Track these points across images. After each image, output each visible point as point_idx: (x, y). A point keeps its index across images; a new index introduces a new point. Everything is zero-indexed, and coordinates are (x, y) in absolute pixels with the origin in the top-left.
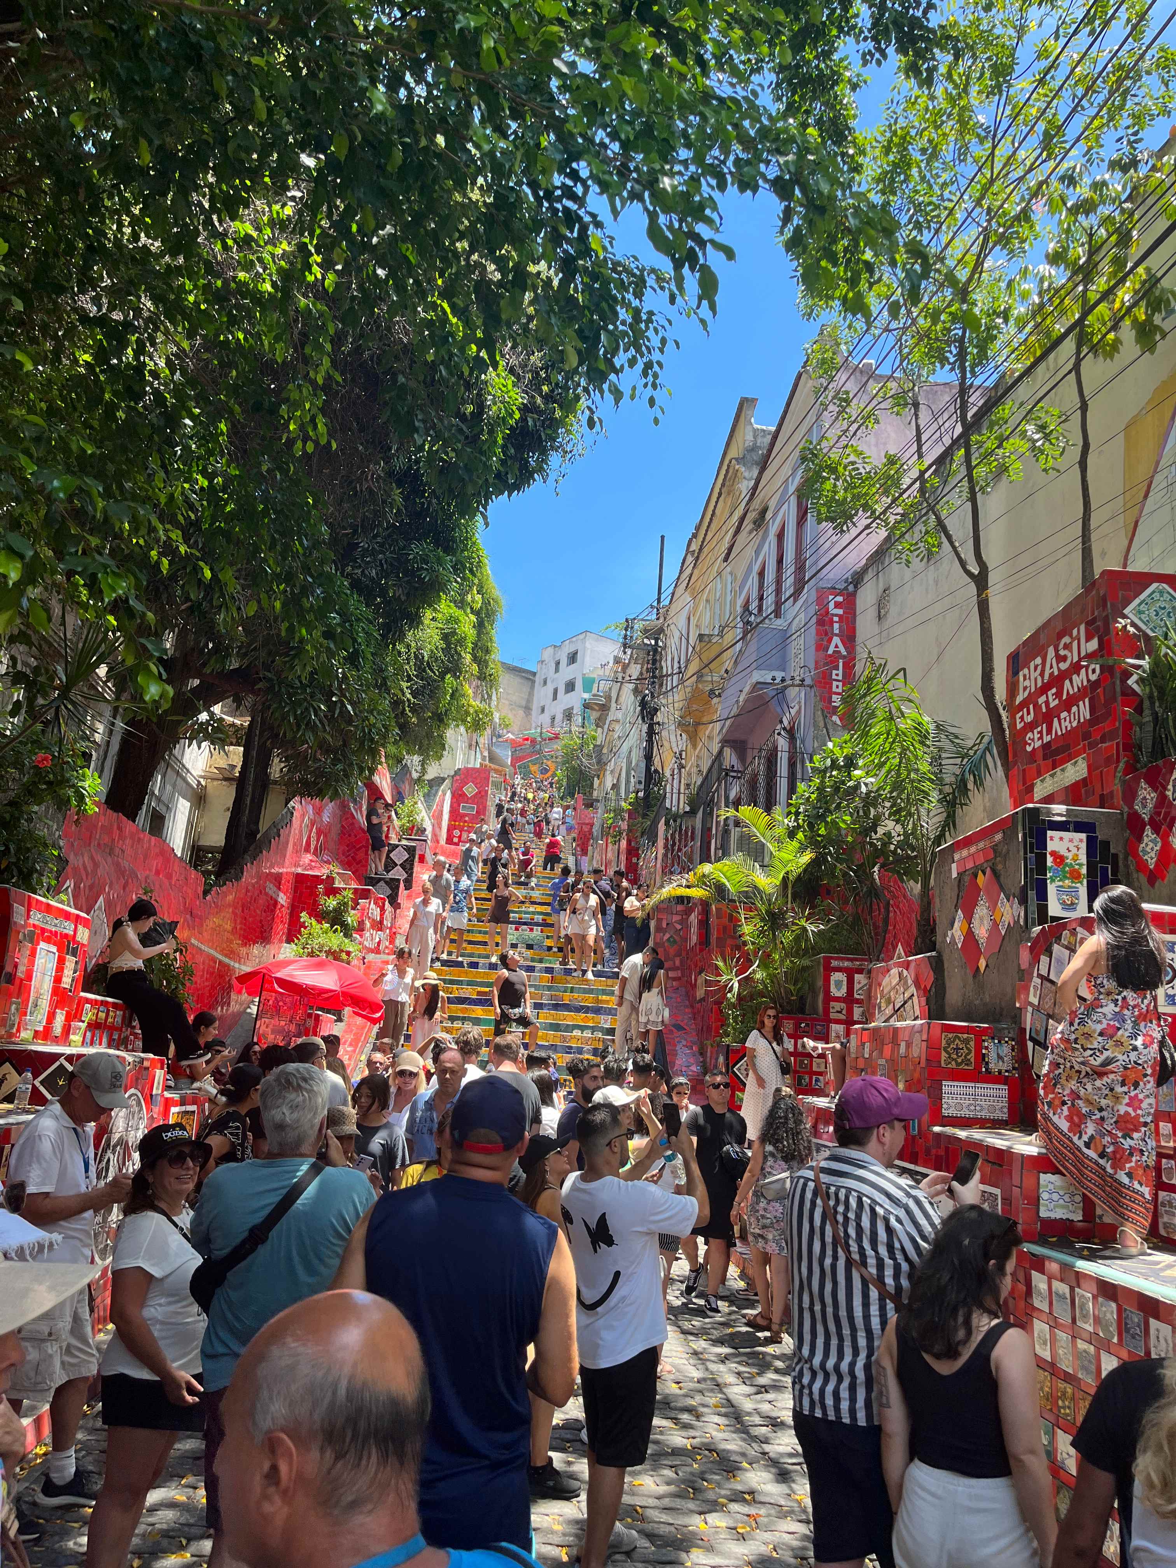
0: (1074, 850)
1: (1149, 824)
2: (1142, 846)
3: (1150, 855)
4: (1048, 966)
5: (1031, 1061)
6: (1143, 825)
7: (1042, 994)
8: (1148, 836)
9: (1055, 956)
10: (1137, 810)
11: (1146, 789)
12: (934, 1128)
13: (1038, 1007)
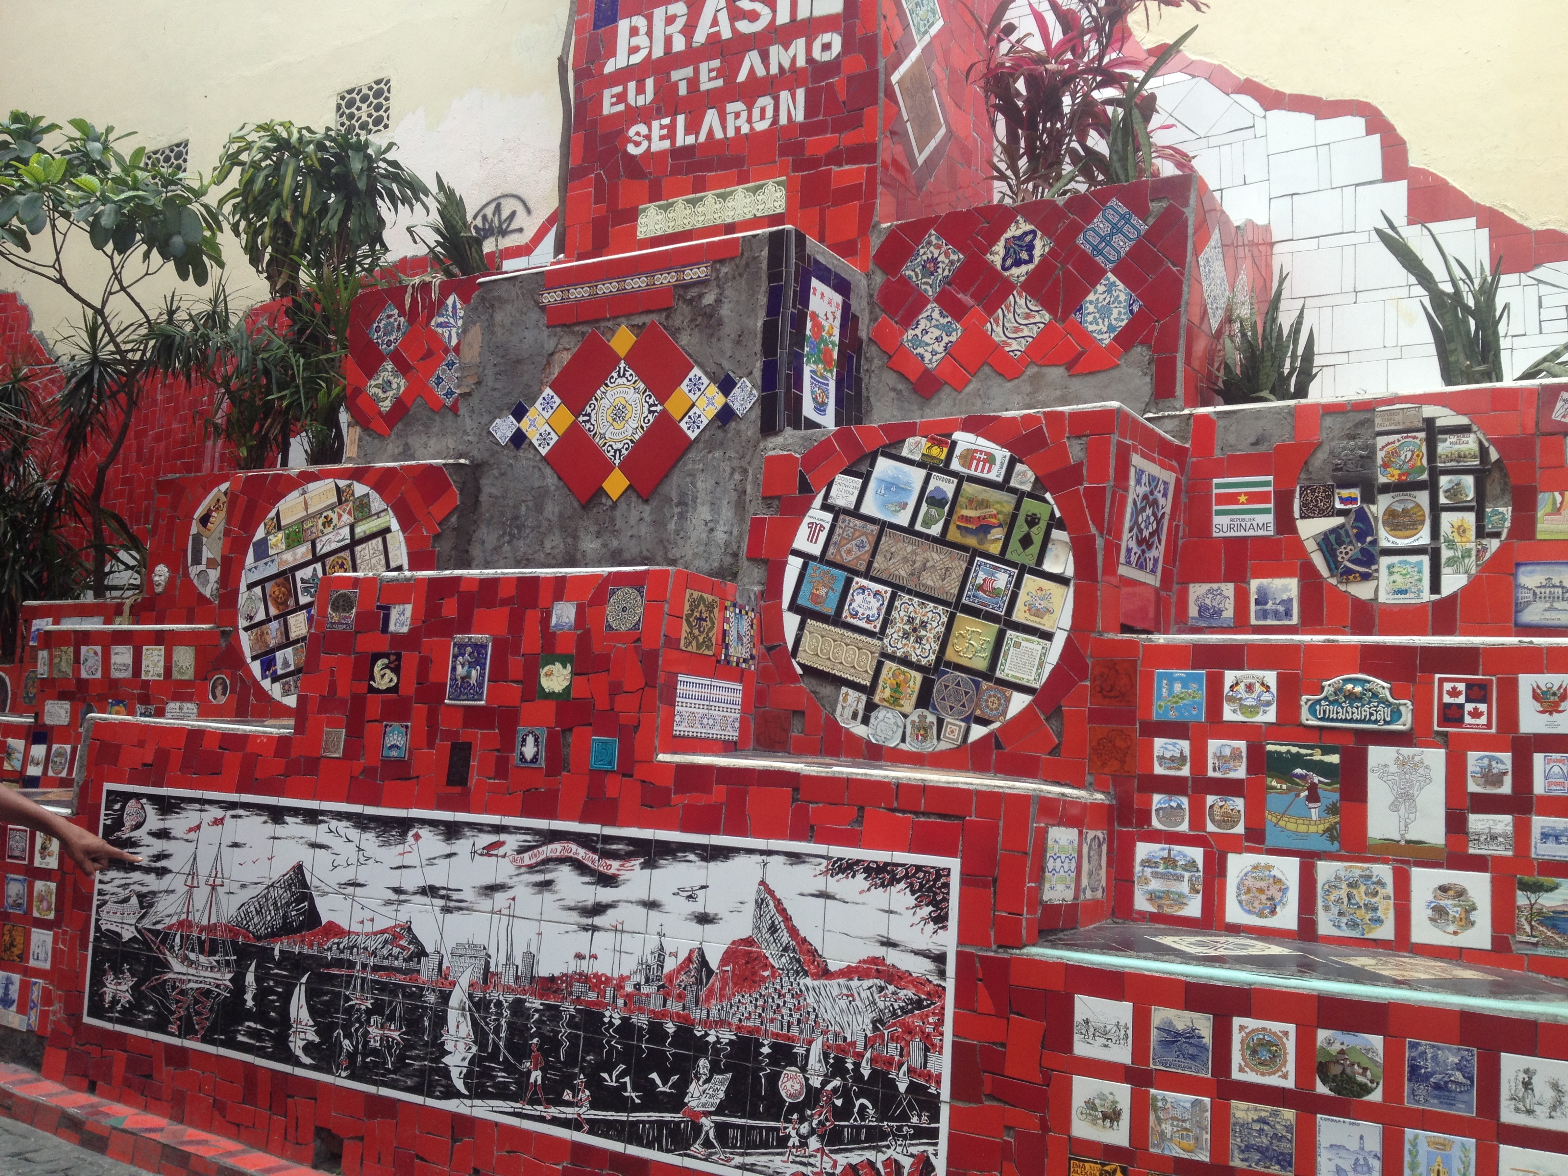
0: (830, 317)
1: (937, 300)
2: (911, 333)
3: (930, 349)
4: (856, 493)
5: (790, 645)
6: (921, 302)
7: (835, 538)
8: (930, 318)
9: (880, 476)
10: (910, 277)
11: (938, 247)
12: (662, 757)
13: (822, 559)
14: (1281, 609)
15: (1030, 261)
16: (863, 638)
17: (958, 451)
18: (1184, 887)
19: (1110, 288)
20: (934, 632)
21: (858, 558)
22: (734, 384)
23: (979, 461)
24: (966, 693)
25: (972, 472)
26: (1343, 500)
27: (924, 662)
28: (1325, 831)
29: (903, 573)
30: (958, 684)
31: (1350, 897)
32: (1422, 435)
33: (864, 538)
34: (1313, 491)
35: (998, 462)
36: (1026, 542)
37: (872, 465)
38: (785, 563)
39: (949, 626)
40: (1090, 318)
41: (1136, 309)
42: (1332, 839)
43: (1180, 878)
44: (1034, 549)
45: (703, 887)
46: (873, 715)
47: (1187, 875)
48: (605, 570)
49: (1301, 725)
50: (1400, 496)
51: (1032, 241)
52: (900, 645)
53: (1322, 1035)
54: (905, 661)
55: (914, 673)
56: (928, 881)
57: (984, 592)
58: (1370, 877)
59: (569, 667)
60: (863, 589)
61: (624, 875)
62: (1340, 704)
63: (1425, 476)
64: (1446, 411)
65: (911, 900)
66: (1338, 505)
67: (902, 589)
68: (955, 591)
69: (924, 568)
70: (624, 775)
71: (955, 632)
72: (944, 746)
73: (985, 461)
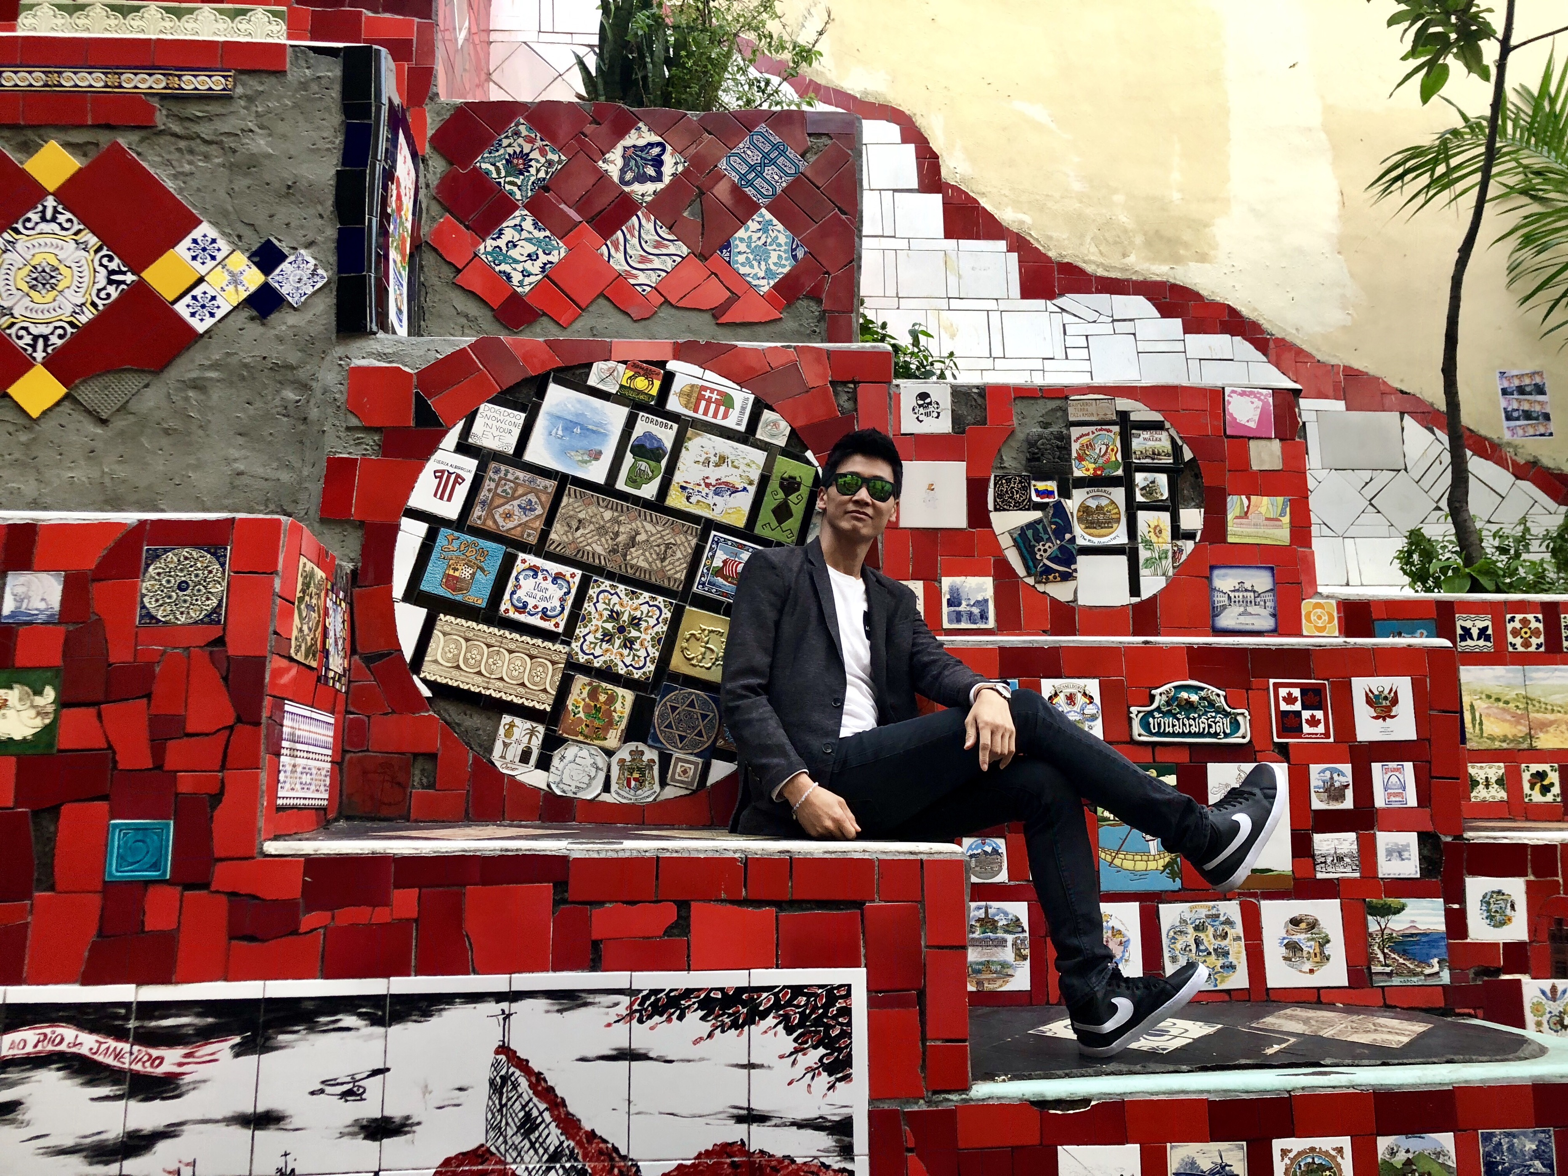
1: (526, 207)
2: (490, 243)
3: (519, 267)
4: (516, 432)
5: (408, 651)
6: (507, 207)
7: (484, 494)
8: (519, 228)
9: (555, 411)
10: (488, 172)
11: (531, 141)
12: (272, 847)
13: (461, 524)
14: (976, 611)
15: (659, 178)
16: (539, 642)
17: (677, 386)
18: (1007, 954)
19: (765, 228)
20: (653, 632)
21: (524, 525)
22: (283, 257)
23: (709, 401)
24: (704, 717)
25: (699, 415)
26: (1039, 493)
27: (637, 674)
28: (1165, 867)
29: (599, 550)
30: (691, 704)
31: (1198, 942)
32: (1116, 429)
33: (532, 497)
34: (1008, 481)
35: (738, 404)
36: (782, 513)
37: (541, 394)
38: (396, 528)
39: (675, 623)
40: (741, 259)
41: (800, 254)
42: (1173, 876)
43: (1002, 943)
44: (794, 523)
45: (375, 1073)
46: (557, 755)
47: (1010, 938)
48: (131, 517)
49: (1133, 742)
50: (1094, 491)
51: (660, 155)
52: (597, 652)
53: (1383, 1143)
54: (607, 674)
55: (620, 691)
56: (815, 1008)
57: (725, 578)
58: (1218, 916)
59: (50, 694)
60: (535, 570)
61: (194, 1072)
62: (1174, 716)
63: (1120, 472)
64: (1139, 405)
65: (788, 1043)
66: (1035, 498)
67: (601, 571)
68: (682, 576)
69: (632, 542)
70: (188, 887)
71: (685, 631)
72: (670, 792)
73: (718, 403)
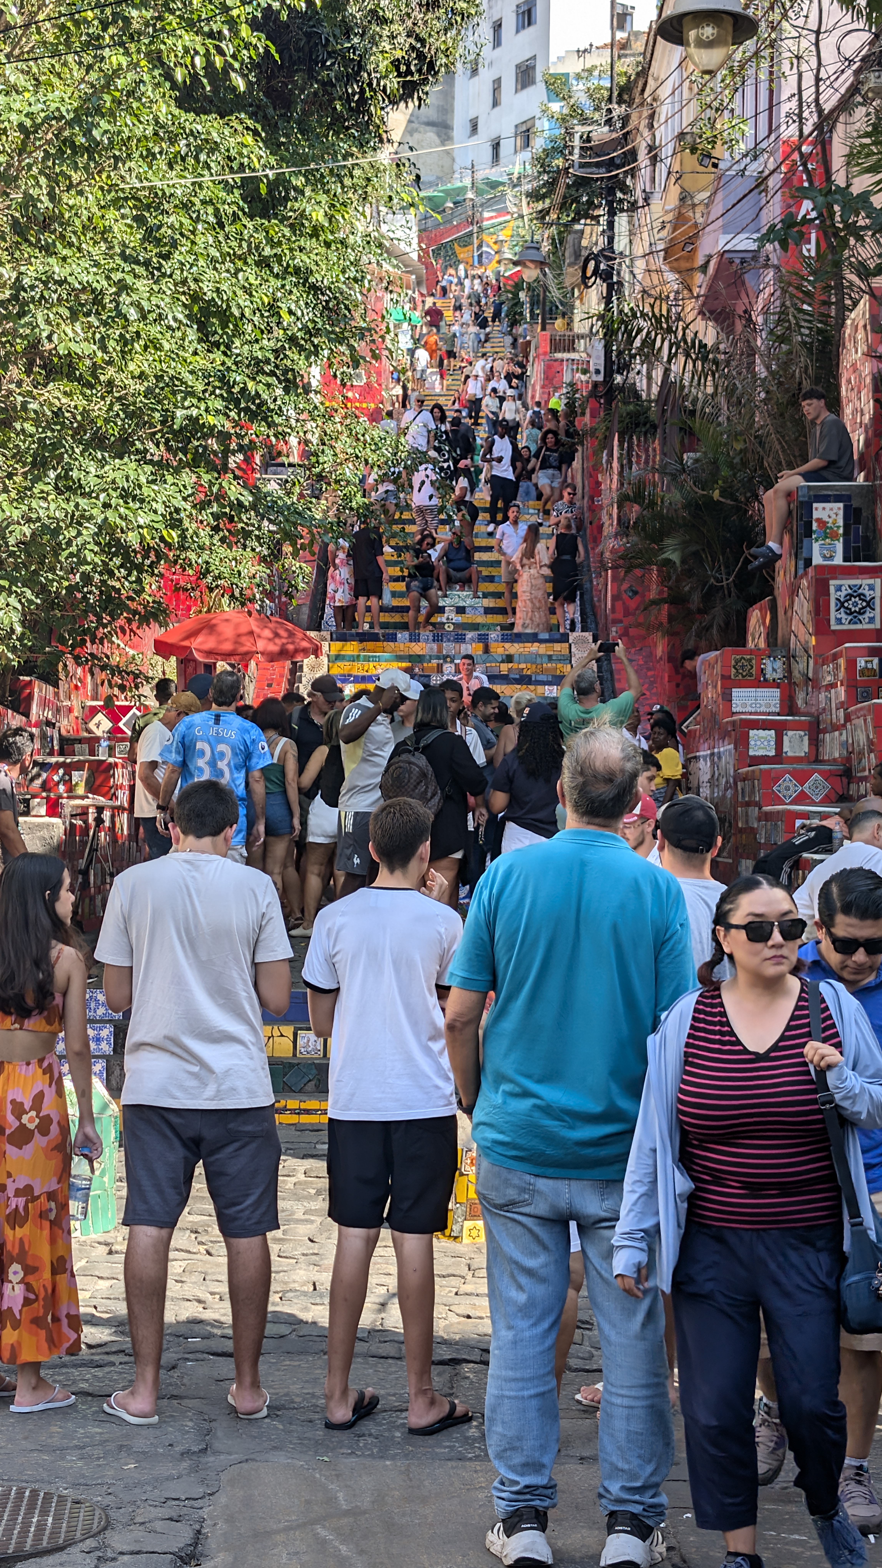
0: (834, 516)
